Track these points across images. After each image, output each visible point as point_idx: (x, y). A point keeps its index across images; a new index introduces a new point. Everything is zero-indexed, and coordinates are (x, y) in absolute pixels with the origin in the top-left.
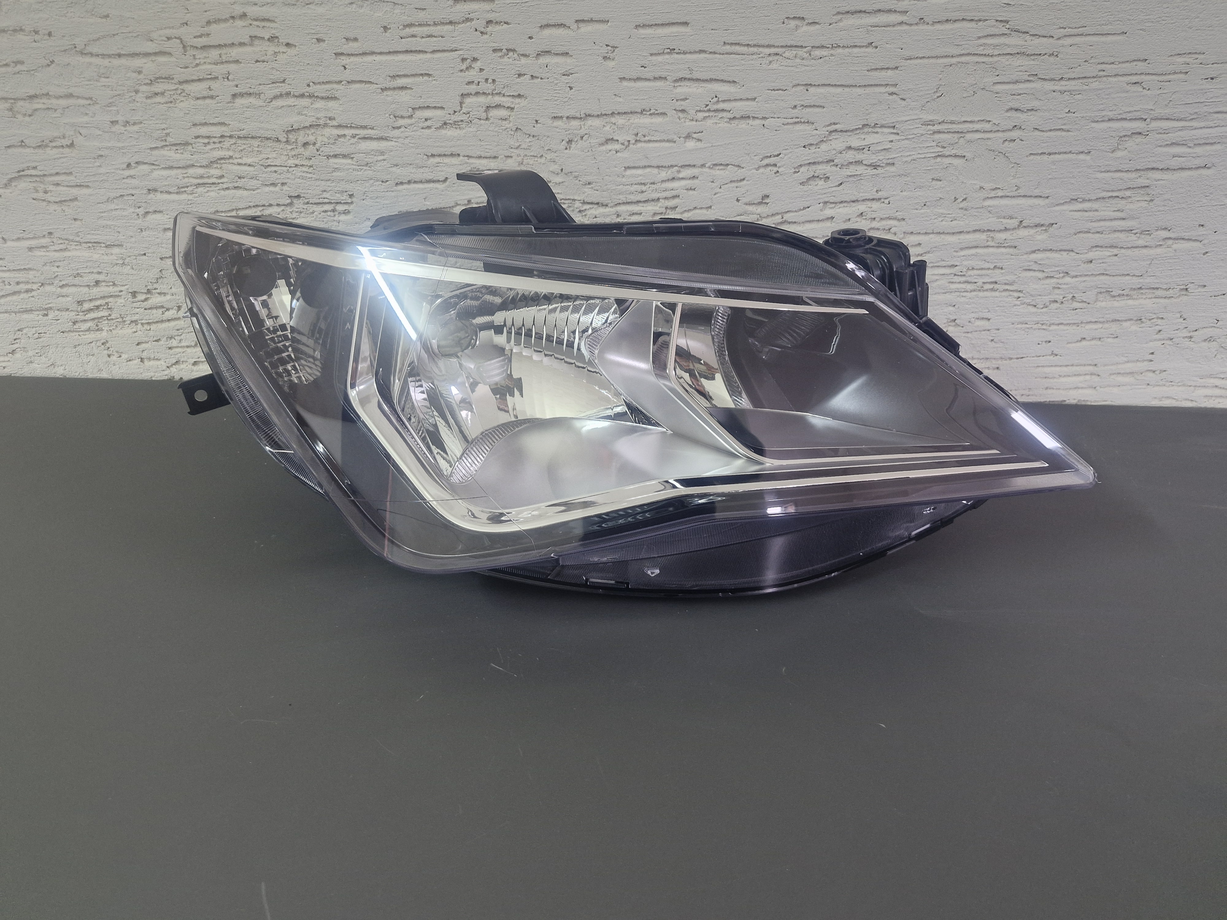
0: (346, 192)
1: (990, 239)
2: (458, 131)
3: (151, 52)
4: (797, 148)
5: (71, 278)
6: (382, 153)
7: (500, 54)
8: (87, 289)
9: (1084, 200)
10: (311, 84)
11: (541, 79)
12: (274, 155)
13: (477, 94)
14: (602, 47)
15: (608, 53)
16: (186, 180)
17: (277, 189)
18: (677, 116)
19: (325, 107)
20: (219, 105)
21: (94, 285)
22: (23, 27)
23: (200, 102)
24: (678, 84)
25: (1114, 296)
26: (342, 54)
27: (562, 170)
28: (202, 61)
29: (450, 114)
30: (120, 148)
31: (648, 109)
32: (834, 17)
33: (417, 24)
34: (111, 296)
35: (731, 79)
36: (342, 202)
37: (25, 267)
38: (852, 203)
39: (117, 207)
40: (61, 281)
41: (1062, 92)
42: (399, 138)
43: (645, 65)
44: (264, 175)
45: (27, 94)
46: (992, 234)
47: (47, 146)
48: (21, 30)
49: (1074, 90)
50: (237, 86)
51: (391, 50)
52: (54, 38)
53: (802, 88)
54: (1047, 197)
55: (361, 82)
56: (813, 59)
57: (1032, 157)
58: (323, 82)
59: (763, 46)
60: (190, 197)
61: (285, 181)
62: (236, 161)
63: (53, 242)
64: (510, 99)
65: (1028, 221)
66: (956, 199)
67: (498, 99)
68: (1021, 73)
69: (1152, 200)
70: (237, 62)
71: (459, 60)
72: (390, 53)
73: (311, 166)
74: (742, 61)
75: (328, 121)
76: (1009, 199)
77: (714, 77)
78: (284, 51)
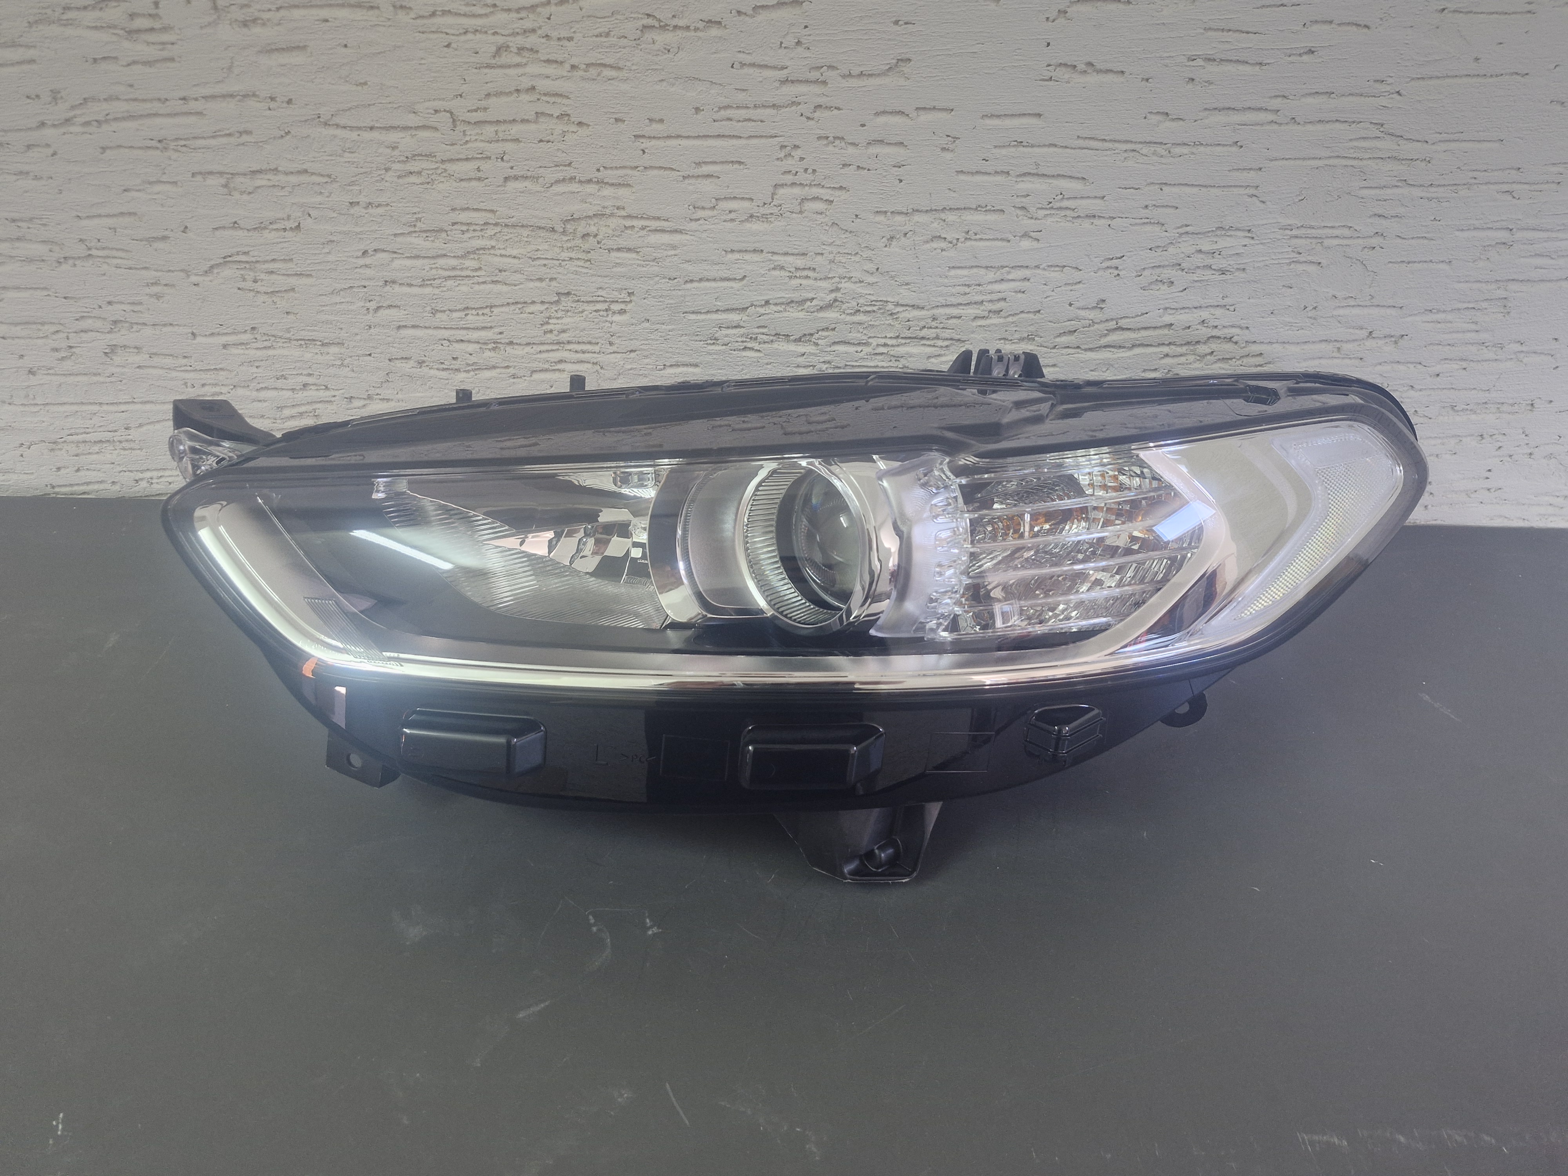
0: (626, 289)
1: (1336, 350)
2: (766, 225)
3: (413, 126)
4: (1142, 250)
5: (272, 380)
6: (674, 247)
7: (825, 142)
8: (290, 393)
9: (1439, 311)
10: (602, 168)
11: (869, 170)
12: (545, 246)
13: (793, 184)
14: (941, 137)
15: (947, 144)
16: (434, 272)
17: (544, 284)
18: (1015, 214)
19: (615, 195)
20: (487, 188)
21: (301, 389)
22: (257, 93)
23: (463, 184)
24: (1021, 179)
25: (1458, 411)
26: (643, 136)
27: (878, 269)
28: (474, 138)
29: (758, 206)
30: (357, 234)
31: (984, 205)
32: (1200, 114)
33: (735, 106)
34: (321, 402)
35: (1080, 176)
36: (619, 300)
37: (217, 367)
38: (1194, 310)
39: (343, 300)
40: (259, 383)
41: (1430, 199)
42: (696, 231)
43: (987, 159)
44: (530, 269)
45: (250, 169)
46: (1338, 345)
47: (265, 228)
48: (254, 95)
49: (1441, 198)
50: (512, 168)
51: (701, 134)
52: (296, 106)
53: (1157, 186)
54: (1401, 308)
55: (661, 168)
56: (1172, 156)
57: (1391, 265)
58: (616, 167)
59: (1119, 141)
60: (437, 291)
61: (555, 276)
62: (498, 252)
63: (256, 339)
64: (829, 191)
65: (1379, 332)
66: (1306, 308)
67: (816, 191)
68: (1389, 178)
69: (1509, 312)
70: (517, 140)
71: (778, 148)
72: (698, 137)
73: (588, 260)
74: (1096, 158)
75: (616, 211)
76: (1361, 308)
77: (1061, 173)
78: (575, 131)
